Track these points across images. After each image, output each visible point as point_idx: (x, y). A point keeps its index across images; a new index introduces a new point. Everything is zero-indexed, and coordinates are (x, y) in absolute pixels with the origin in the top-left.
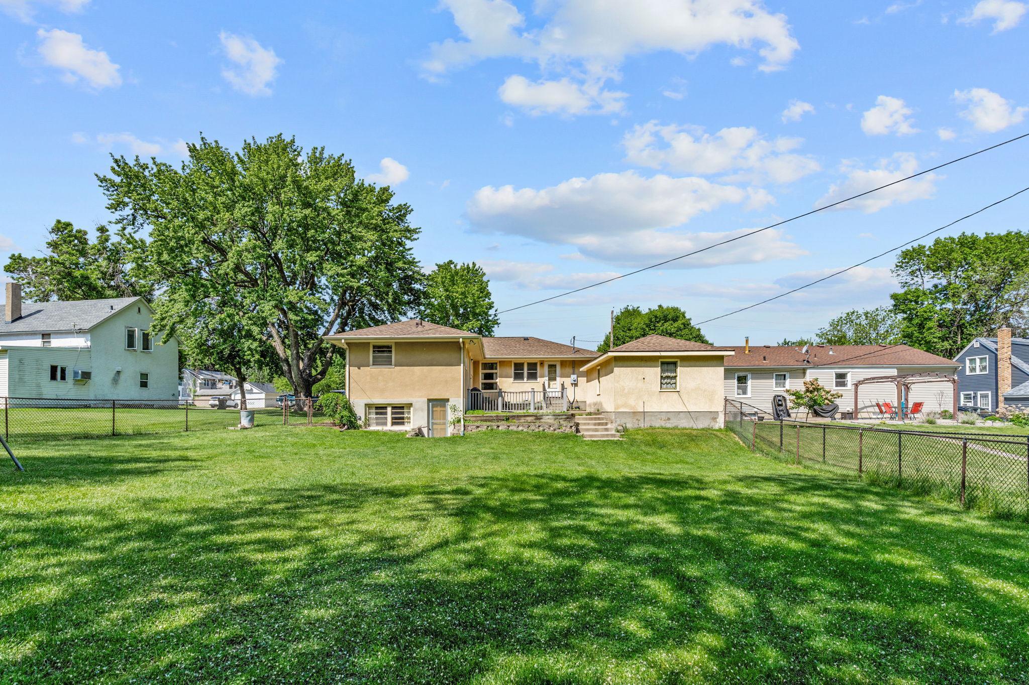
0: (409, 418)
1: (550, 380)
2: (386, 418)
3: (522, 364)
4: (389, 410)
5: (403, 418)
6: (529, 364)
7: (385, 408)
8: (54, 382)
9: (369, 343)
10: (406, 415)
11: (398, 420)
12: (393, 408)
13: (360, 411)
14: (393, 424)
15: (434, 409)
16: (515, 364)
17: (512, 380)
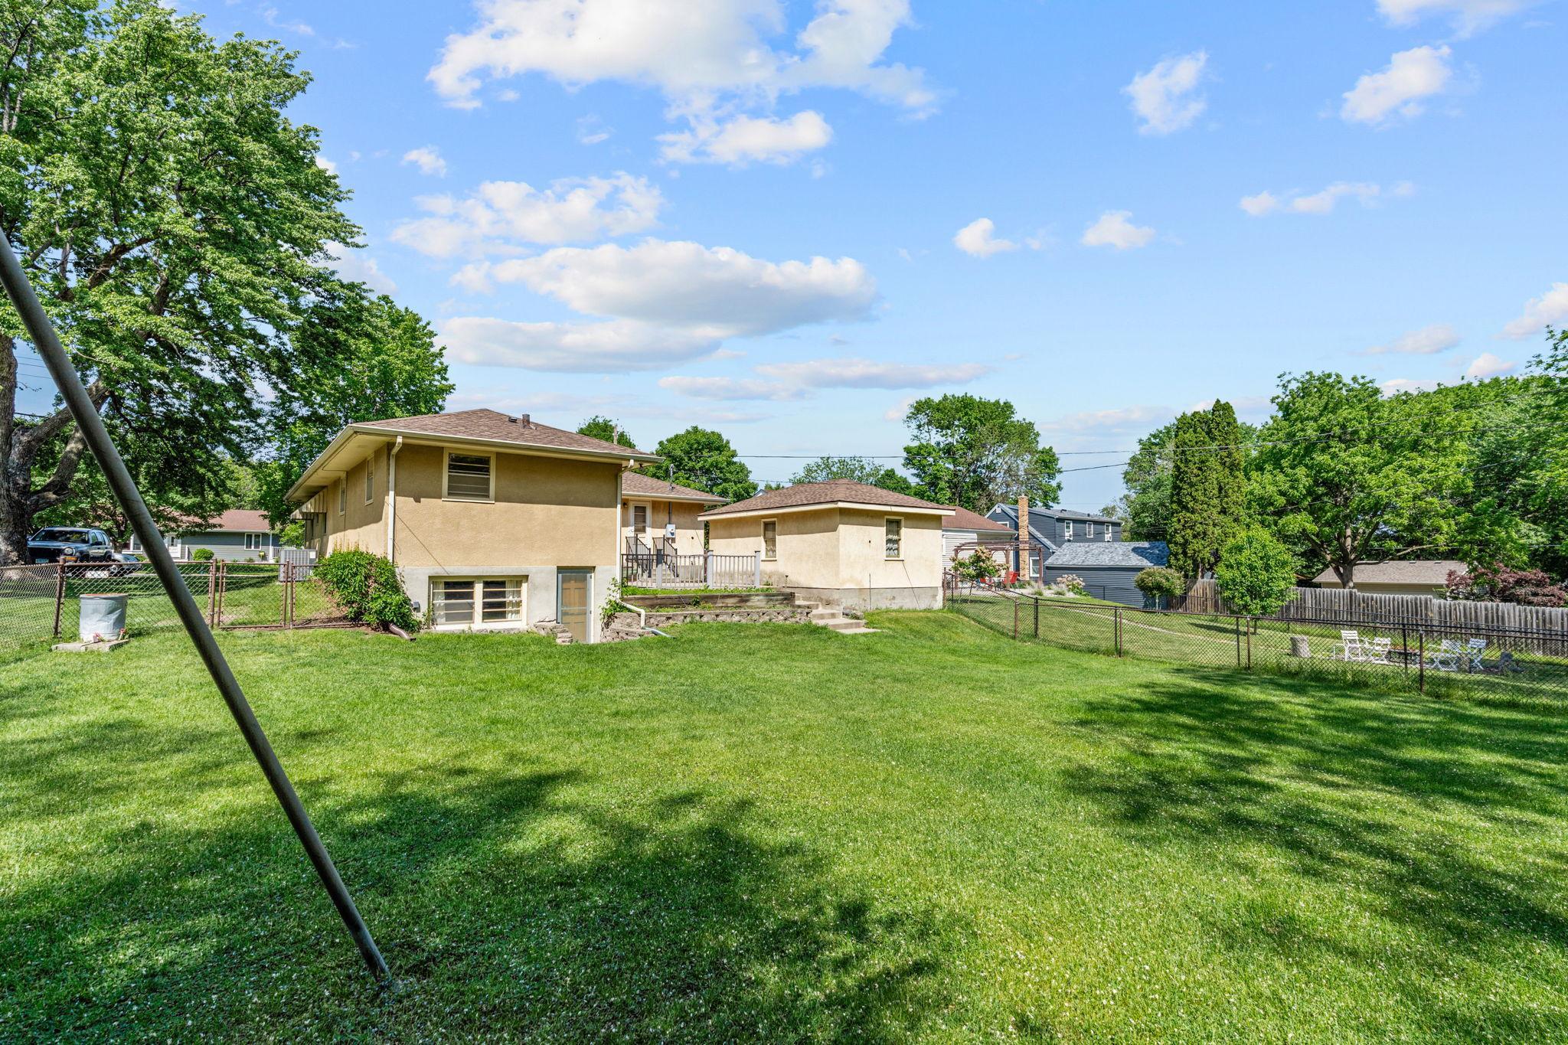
0: (519, 604)
2: (471, 606)
4: (479, 589)
5: (503, 605)
7: (469, 584)
10: (509, 599)
11: (495, 610)
12: (487, 584)
13: (416, 590)
14: (486, 616)
15: (565, 586)
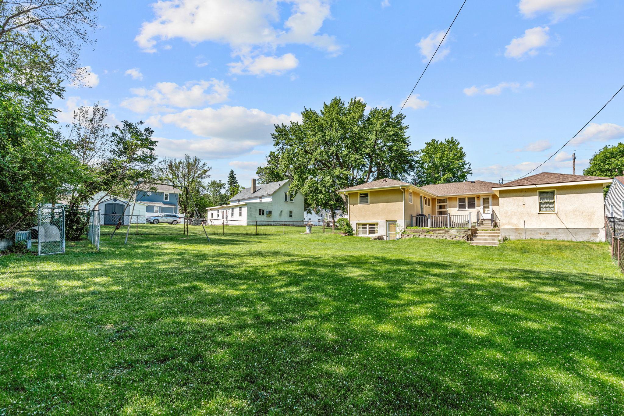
0: (377, 231)
1: (484, 208)
2: (366, 230)
3: (464, 199)
4: (368, 226)
5: (374, 231)
6: (469, 198)
7: (366, 225)
8: (260, 216)
9: (358, 193)
10: (376, 229)
11: (372, 232)
12: (370, 225)
13: (354, 227)
14: (370, 233)
15: (390, 226)
16: (460, 199)
17: (457, 209)
